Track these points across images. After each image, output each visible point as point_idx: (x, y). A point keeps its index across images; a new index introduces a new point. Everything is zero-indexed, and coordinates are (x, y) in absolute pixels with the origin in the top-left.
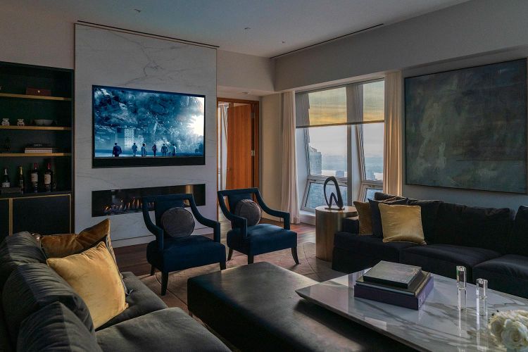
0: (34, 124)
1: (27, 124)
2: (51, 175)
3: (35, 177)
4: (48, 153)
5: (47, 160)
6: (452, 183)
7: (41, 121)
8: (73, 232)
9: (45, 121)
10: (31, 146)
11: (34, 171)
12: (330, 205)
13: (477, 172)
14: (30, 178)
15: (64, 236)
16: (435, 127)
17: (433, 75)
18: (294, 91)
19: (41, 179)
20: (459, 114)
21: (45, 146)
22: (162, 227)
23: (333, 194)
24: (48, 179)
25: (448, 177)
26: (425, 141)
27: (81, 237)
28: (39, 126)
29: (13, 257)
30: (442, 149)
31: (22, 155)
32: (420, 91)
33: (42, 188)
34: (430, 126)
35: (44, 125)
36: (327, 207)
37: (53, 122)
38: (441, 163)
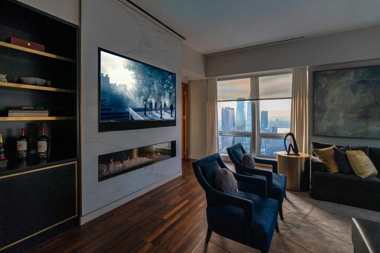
3: (23, 146)
6: (350, 134)
12: (288, 152)
13: (368, 128)
16: (336, 101)
17: (336, 71)
18: (216, 79)
20: (355, 94)
23: (291, 145)
24: (43, 146)
25: (347, 131)
26: (329, 110)
30: (341, 114)
31: (6, 119)
32: (325, 79)
34: (333, 101)
36: (287, 153)
37: (46, 83)
38: (341, 122)
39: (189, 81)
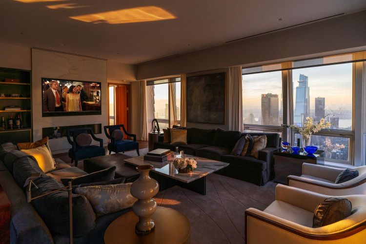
0: (10, 96)
1: (6, 96)
2: (20, 121)
3: (11, 122)
4: (18, 110)
5: (18, 114)
7: (14, 95)
8: (32, 142)
9: (16, 95)
10: (9, 107)
11: (11, 119)
12: (155, 131)
14: (8, 122)
15: (28, 143)
18: (146, 80)
19: (15, 123)
21: (16, 107)
22: (76, 142)
23: (155, 126)
24: (18, 123)
27: (35, 144)
28: (12, 97)
29: (5, 150)
31: (4, 111)
33: (15, 126)
35: (16, 97)
36: (153, 132)
39: (131, 83)
